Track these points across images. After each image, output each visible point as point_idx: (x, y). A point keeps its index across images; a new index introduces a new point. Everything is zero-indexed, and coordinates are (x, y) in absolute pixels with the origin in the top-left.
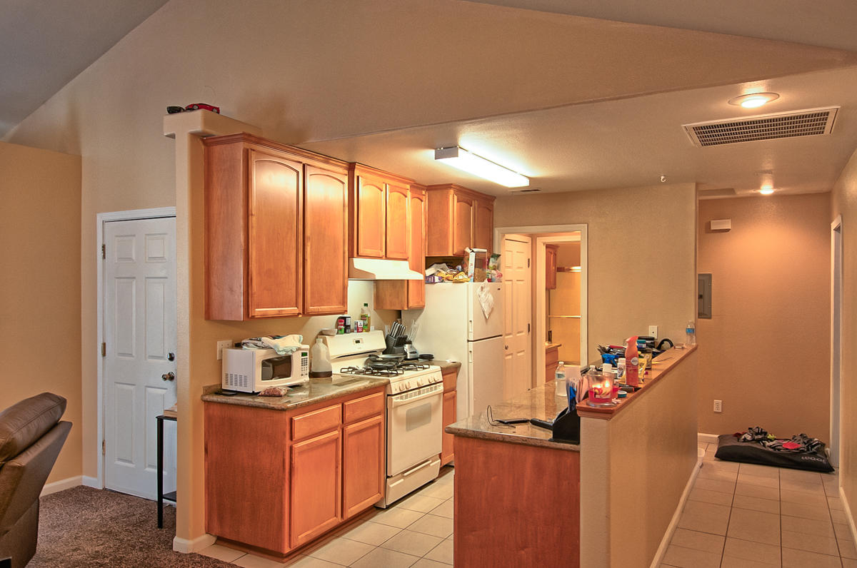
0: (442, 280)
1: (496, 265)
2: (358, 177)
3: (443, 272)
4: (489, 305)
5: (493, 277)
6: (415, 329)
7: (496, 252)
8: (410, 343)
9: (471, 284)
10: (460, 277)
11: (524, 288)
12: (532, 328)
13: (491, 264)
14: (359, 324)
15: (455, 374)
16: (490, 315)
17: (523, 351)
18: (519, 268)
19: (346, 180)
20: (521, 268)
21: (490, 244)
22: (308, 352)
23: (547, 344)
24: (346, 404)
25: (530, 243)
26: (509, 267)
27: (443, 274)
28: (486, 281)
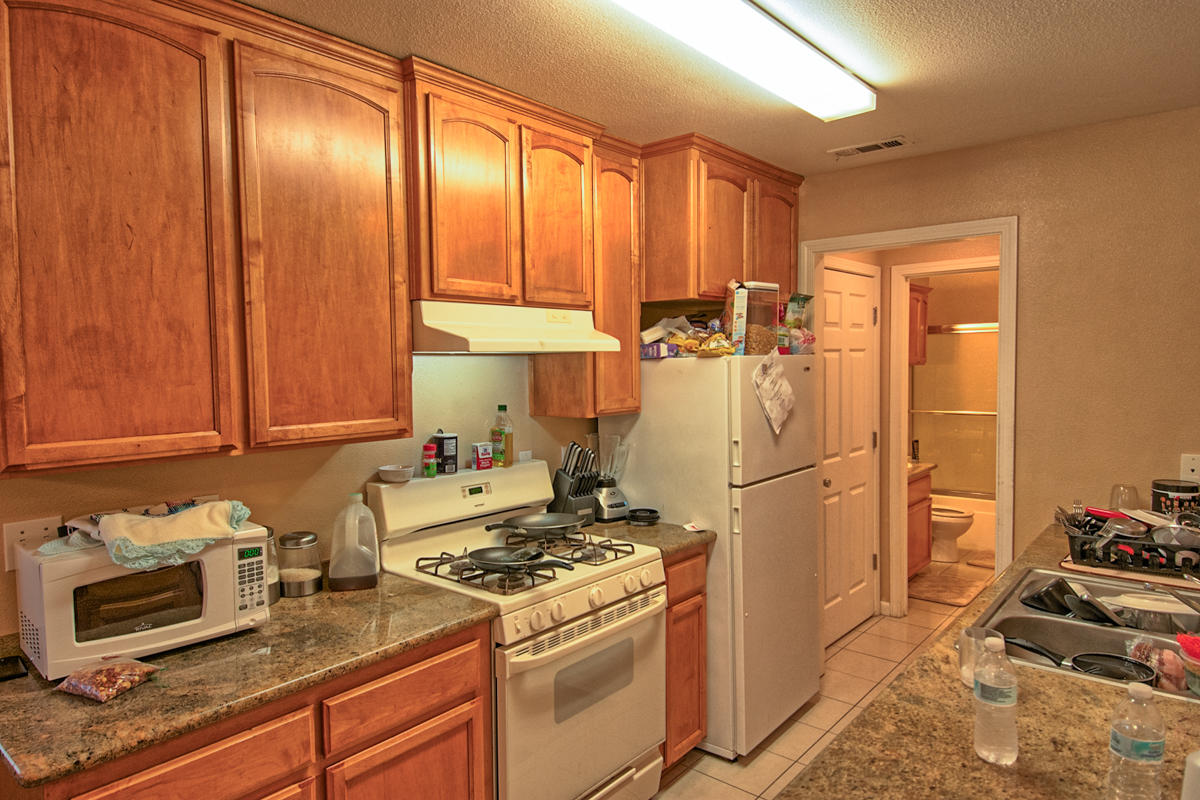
0: (675, 352)
1: (803, 317)
2: (427, 97)
3: (681, 335)
4: (782, 405)
5: (795, 343)
6: (624, 454)
7: (804, 291)
8: (611, 483)
9: (738, 359)
10: (713, 345)
11: (863, 365)
12: (880, 441)
13: (790, 317)
14: (481, 451)
15: (704, 557)
16: (784, 425)
17: (864, 484)
18: (855, 325)
19: (393, 104)
20: (860, 326)
21: (789, 273)
22: (264, 546)
23: (910, 466)
24: (332, 703)
25: (878, 279)
26: (835, 324)
27: (681, 339)
28: (775, 353)
